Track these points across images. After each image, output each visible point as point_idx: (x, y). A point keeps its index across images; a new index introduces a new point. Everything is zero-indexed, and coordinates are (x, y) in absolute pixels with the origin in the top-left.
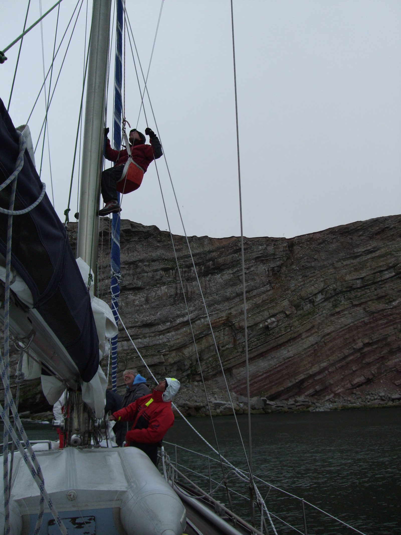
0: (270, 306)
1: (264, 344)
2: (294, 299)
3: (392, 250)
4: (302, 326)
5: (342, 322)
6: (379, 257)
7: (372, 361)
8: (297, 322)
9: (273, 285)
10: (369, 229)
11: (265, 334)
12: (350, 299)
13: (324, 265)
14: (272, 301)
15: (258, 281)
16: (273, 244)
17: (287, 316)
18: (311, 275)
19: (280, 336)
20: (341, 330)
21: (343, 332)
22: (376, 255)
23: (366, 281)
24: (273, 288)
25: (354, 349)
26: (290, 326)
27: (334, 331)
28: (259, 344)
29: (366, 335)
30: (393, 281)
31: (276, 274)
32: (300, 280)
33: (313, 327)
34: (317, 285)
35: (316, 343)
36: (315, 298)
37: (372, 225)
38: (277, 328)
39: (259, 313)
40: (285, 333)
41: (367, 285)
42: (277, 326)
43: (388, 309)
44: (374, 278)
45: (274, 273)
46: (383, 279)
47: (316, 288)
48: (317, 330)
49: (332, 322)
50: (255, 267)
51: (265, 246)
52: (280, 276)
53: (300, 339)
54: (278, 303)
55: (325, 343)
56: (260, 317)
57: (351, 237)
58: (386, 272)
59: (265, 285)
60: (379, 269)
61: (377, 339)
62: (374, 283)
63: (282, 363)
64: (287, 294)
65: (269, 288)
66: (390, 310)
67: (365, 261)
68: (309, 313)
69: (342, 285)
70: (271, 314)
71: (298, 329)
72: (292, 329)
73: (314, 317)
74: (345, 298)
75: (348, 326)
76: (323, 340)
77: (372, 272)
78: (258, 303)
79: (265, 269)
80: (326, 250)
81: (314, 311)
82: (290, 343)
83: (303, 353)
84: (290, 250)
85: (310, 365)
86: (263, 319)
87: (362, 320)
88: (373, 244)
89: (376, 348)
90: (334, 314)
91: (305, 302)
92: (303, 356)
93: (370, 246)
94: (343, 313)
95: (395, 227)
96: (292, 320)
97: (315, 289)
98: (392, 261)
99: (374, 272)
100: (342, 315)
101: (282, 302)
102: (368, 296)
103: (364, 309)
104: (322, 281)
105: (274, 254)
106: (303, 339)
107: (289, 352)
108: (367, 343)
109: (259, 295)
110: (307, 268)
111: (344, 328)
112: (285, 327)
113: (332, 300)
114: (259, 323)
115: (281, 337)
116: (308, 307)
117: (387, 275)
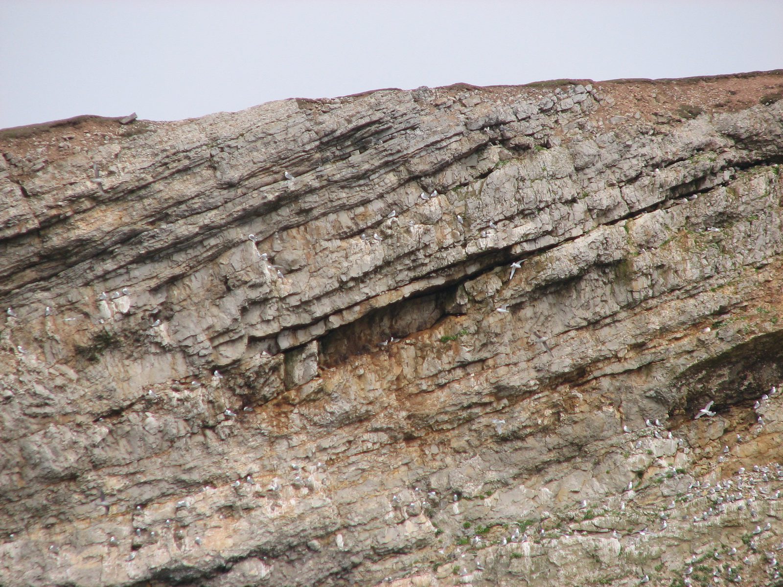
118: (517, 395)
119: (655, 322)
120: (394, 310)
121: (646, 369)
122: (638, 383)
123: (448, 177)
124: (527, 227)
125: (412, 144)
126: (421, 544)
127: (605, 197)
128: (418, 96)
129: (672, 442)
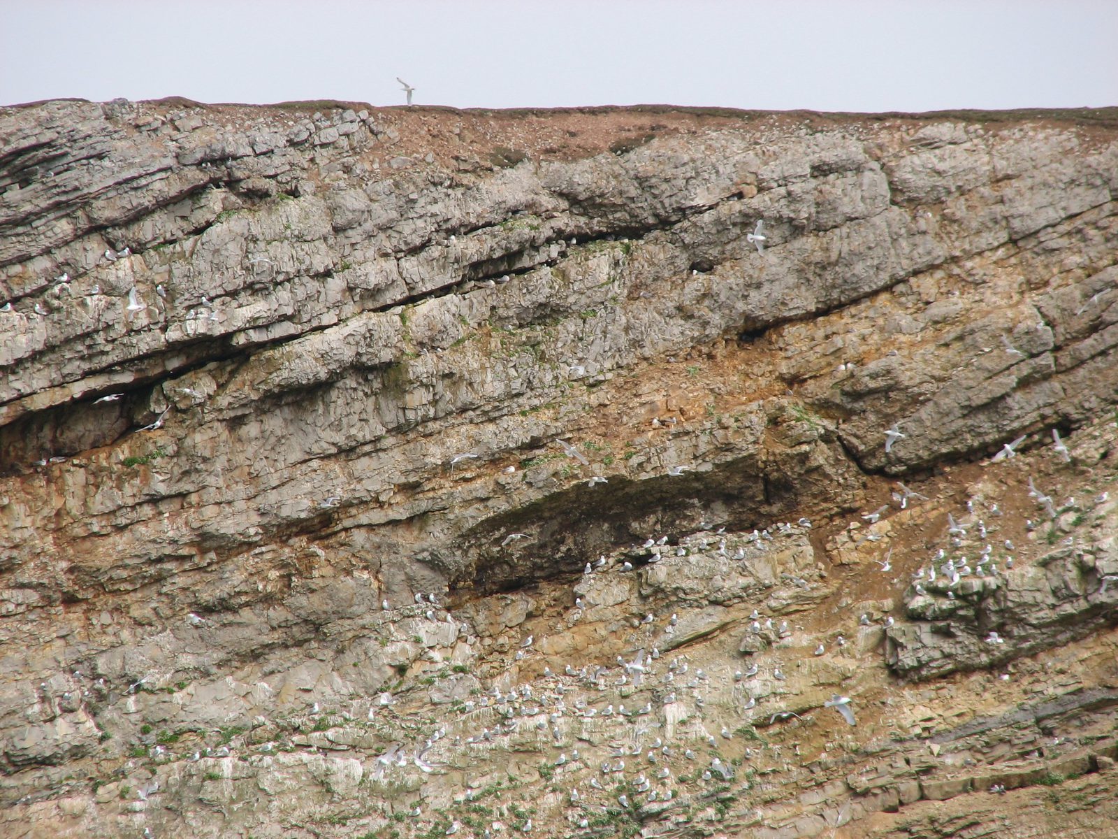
118: (229, 548)
119: (435, 454)
120: (60, 415)
121: (418, 520)
122: (407, 540)
123: (147, 230)
124: (257, 308)
125: (97, 179)
126: (77, 753)
127: (373, 272)
128: (110, 112)
129: (451, 627)
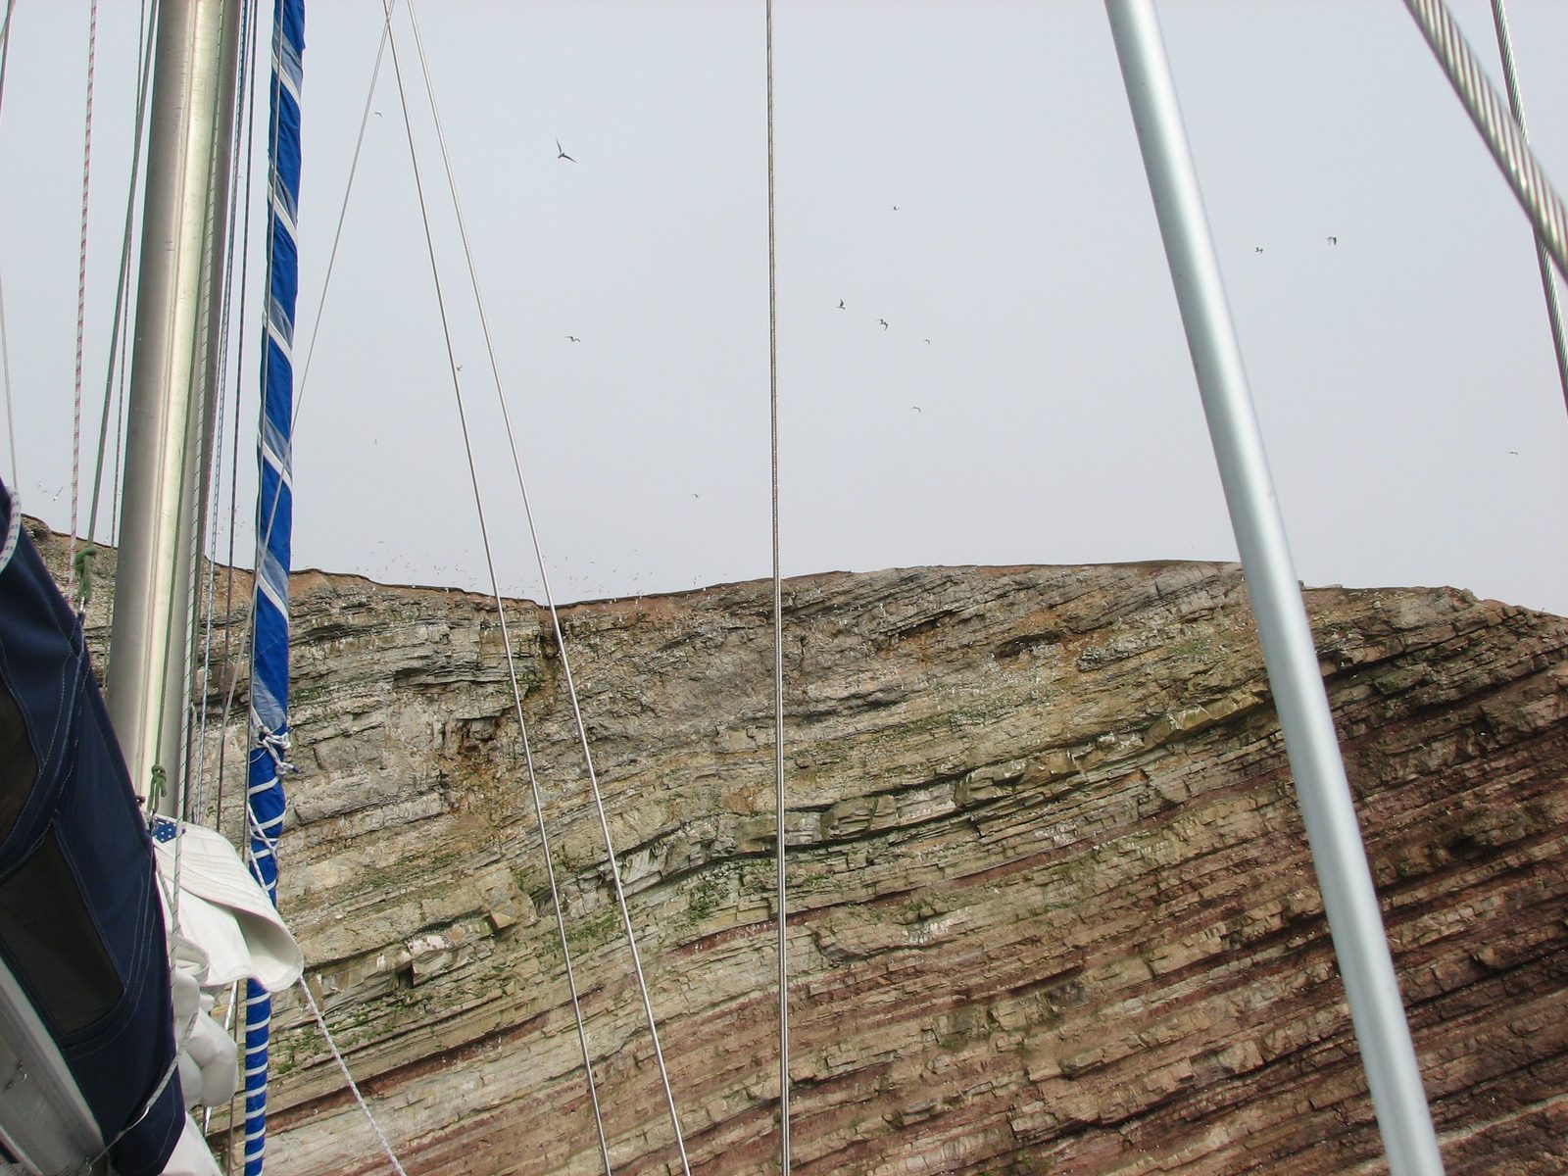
0: (429, 881)
1: (384, 1042)
2: (533, 866)
3: (955, 708)
4: (553, 979)
5: (718, 981)
6: (903, 729)
7: (817, 1154)
8: (535, 961)
9: (454, 795)
10: (876, 611)
11: (392, 1000)
12: (764, 889)
13: (676, 735)
14: (442, 861)
15: (393, 771)
16: (477, 622)
17: (499, 933)
18: (616, 772)
19: (453, 1017)
20: (710, 1013)
21: (719, 1025)
22: (892, 721)
23: (836, 823)
24: (454, 810)
25: (751, 1098)
26: (502, 976)
27: (680, 1015)
28: (363, 1042)
29: (808, 1044)
30: (942, 834)
31: (475, 748)
32: (571, 786)
33: (599, 988)
34: (636, 814)
35: (603, 1058)
36: (623, 867)
37: (890, 595)
38: (443, 980)
39: (378, 907)
40: (479, 1002)
41: (837, 841)
42: (448, 970)
43: (910, 947)
44: (872, 812)
45: (466, 744)
46: (904, 821)
47: (631, 827)
48: (610, 1004)
49: (676, 976)
50: (390, 710)
51: (445, 628)
52: (490, 761)
53: (537, 1034)
54: (466, 875)
55: (637, 1062)
56: (384, 926)
57: (800, 632)
58: (922, 796)
59: (421, 793)
60: (896, 781)
61: (850, 1068)
62: (867, 835)
63: (447, 1130)
64: (510, 839)
65: (435, 808)
66: (915, 952)
67: (844, 738)
68: (590, 931)
69: (739, 827)
70: (430, 920)
71: (534, 994)
72: (509, 988)
73: (606, 949)
74: (743, 884)
75: (742, 1000)
76: (631, 1047)
77: (867, 788)
78: (383, 864)
79: (429, 725)
80: (693, 675)
81: (610, 924)
82: (495, 1047)
83: (541, 1095)
84: (546, 657)
85: (565, 1148)
86: (394, 935)
87: (802, 980)
88: (888, 673)
89: (842, 1103)
90: (693, 943)
91: (577, 883)
92: (542, 1110)
93: (872, 678)
94: (725, 946)
95: (981, 617)
96: (513, 950)
97: (627, 830)
98: (949, 752)
99: (874, 788)
100: (723, 952)
101: (484, 871)
102: (838, 886)
103: (816, 937)
104: (658, 803)
105: (477, 667)
106: (547, 1037)
107: (484, 1085)
108: (806, 1081)
109: (392, 831)
110: (606, 739)
111: (724, 1007)
112: (483, 980)
113: (693, 882)
114: (374, 951)
115: (458, 1020)
116: (589, 902)
117: (925, 806)
